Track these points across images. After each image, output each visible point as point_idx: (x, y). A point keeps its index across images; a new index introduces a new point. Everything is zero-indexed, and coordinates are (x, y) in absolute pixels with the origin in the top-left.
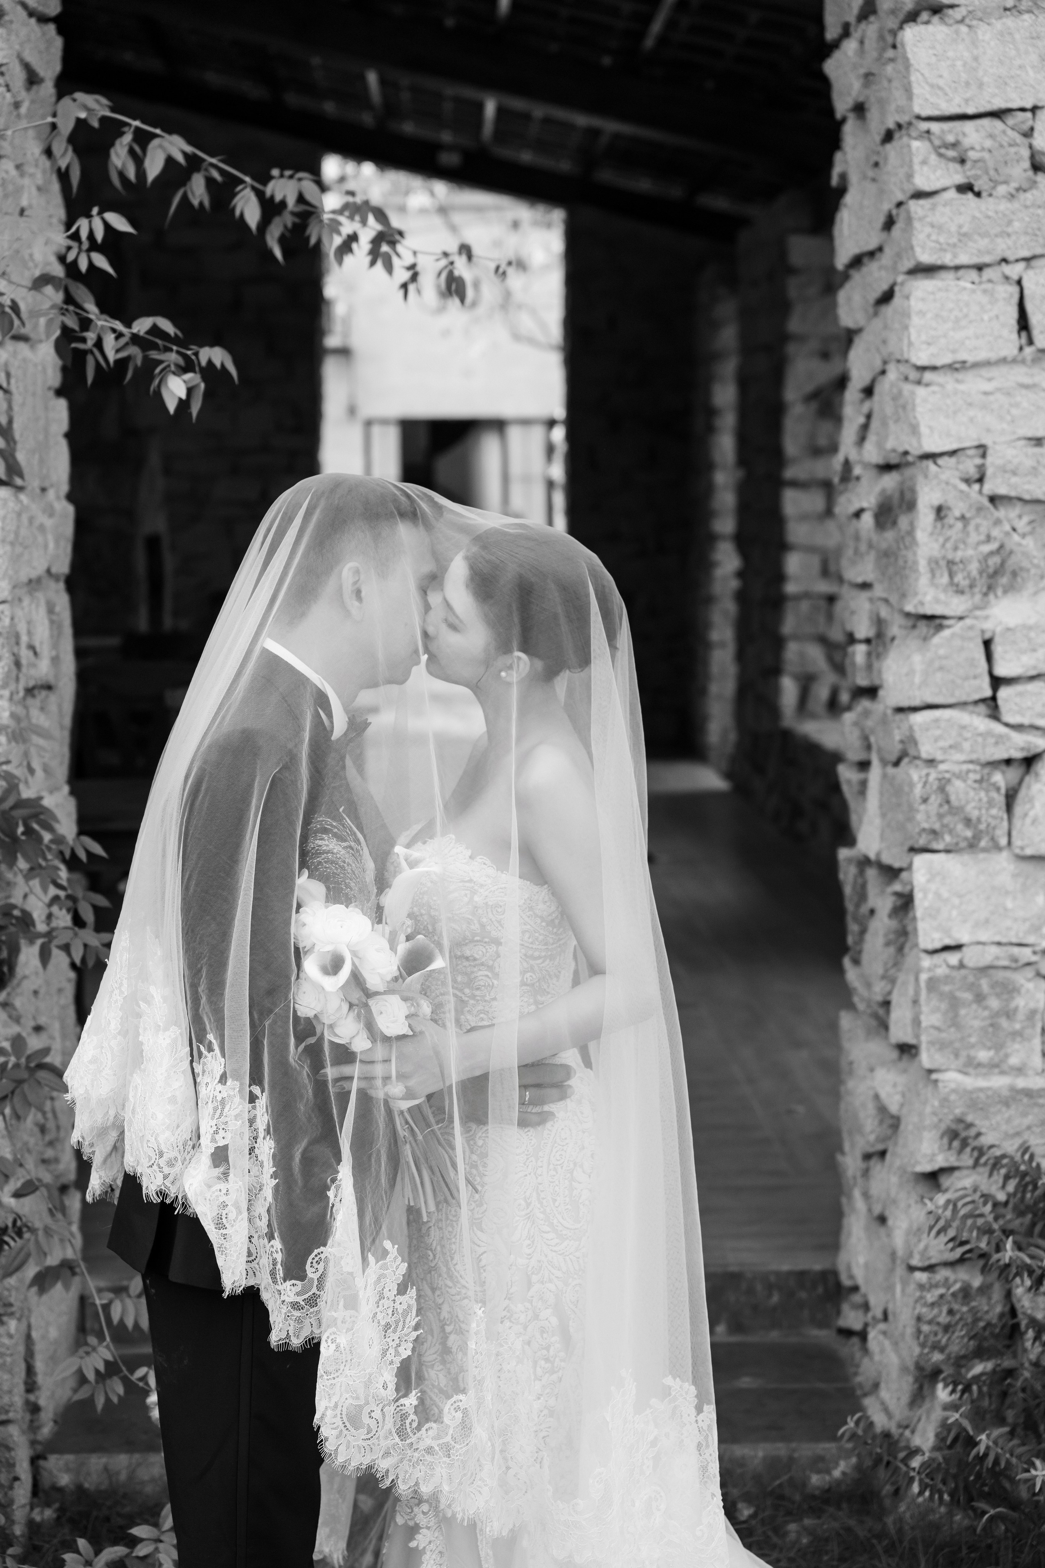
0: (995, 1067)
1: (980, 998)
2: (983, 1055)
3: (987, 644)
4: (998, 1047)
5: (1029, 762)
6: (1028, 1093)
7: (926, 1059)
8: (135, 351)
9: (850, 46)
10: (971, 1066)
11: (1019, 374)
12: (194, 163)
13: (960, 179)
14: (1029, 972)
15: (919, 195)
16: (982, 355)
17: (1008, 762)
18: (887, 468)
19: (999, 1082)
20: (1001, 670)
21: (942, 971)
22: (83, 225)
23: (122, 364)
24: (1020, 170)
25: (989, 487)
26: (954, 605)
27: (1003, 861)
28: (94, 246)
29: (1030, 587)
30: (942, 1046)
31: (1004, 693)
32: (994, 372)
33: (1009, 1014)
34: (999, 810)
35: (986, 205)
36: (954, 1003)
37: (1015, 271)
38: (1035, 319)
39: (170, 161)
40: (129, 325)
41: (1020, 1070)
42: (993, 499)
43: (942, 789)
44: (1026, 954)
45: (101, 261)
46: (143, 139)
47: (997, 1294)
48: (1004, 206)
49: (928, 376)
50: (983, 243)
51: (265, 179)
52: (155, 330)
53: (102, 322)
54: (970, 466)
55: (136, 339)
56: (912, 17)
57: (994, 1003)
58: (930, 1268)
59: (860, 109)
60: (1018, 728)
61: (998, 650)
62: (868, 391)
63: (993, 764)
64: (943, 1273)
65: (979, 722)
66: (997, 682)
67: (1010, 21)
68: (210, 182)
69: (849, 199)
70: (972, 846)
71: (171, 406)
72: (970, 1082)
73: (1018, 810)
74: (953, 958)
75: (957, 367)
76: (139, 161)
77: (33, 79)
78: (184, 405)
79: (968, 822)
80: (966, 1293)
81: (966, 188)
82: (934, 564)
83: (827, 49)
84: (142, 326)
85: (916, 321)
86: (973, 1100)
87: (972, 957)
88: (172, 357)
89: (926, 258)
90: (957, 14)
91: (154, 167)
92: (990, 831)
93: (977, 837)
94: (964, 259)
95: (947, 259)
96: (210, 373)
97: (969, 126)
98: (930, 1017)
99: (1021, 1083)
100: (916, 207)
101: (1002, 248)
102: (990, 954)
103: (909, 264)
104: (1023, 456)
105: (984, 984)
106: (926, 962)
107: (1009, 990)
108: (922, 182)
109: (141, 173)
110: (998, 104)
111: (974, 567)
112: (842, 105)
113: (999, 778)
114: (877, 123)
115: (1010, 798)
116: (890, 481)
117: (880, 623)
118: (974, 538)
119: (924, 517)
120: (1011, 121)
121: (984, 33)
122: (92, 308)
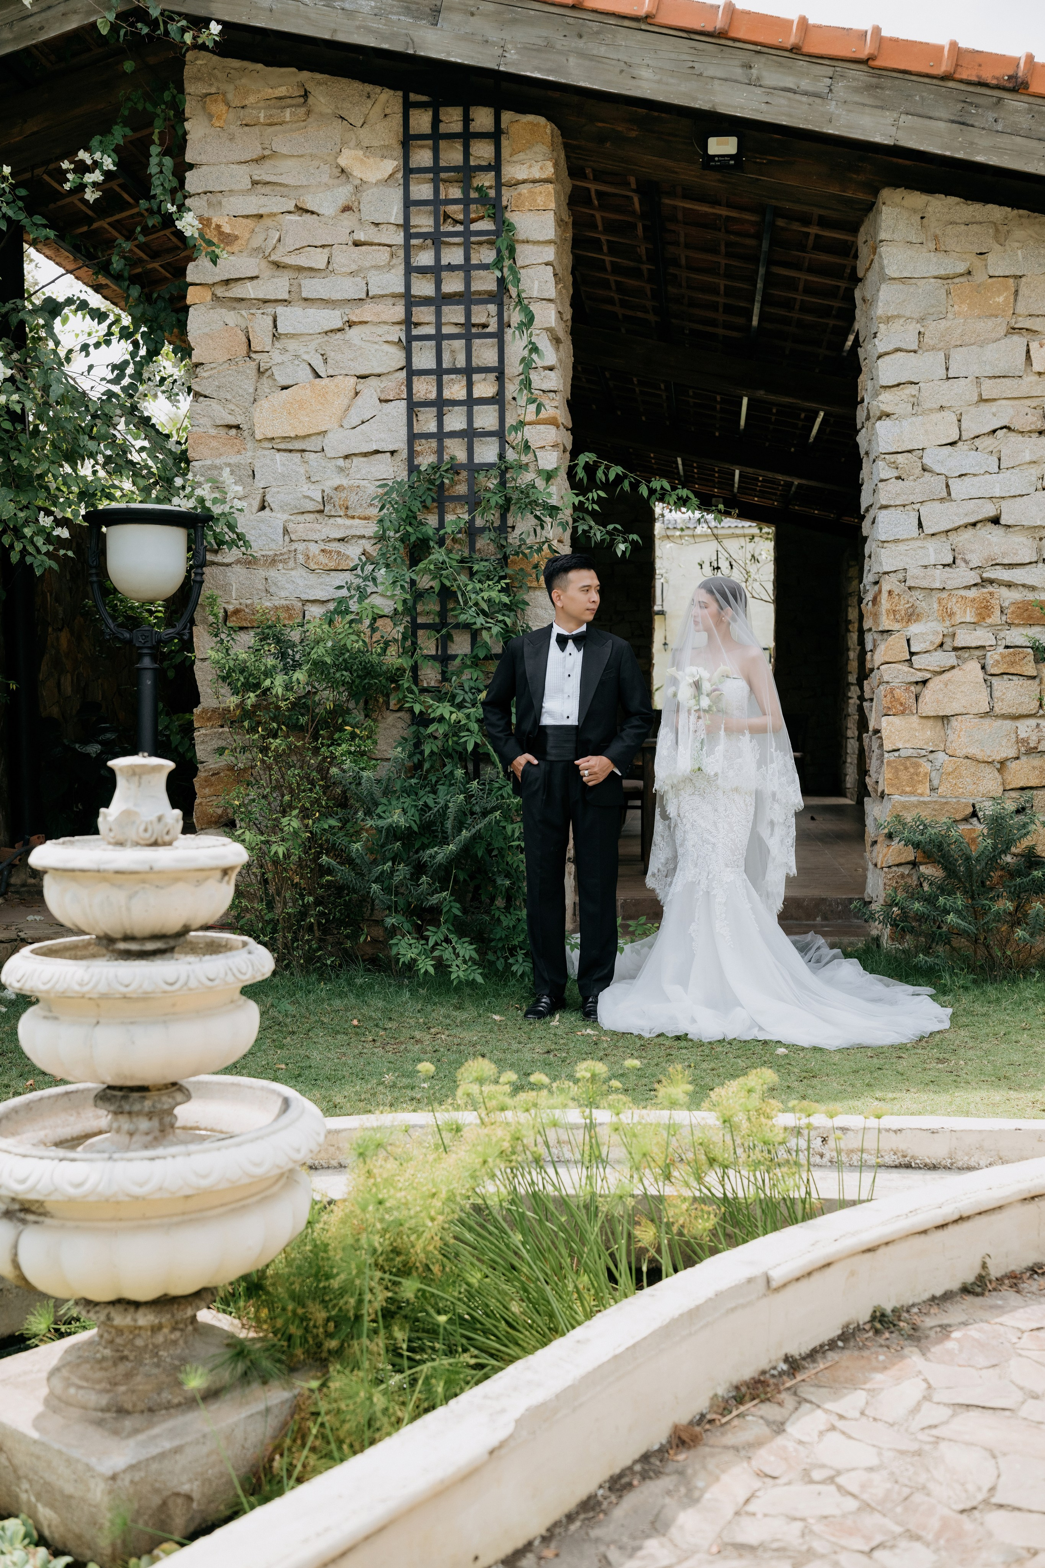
0: (912, 793)
1: (906, 768)
2: (908, 789)
3: (908, 641)
4: (913, 786)
5: (924, 682)
6: (924, 803)
7: (886, 792)
8: (607, 536)
9: (864, 430)
10: (903, 793)
11: (919, 543)
12: (625, 476)
13: (896, 475)
14: (925, 759)
15: (882, 481)
16: (905, 537)
17: (917, 683)
18: (876, 583)
19: (913, 799)
20: (913, 650)
21: (892, 758)
22: (590, 495)
23: (603, 541)
24: (918, 471)
25: (907, 584)
26: (896, 626)
27: (915, 719)
28: (593, 502)
29: (924, 620)
30: (892, 786)
31: (914, 658)
32: (910, 543)
33: (917, 775)
34: (913, 700)
35: (906, 483)
36: (897, 770)
37: (917, 506)
38: (923, 524)
39: (617, 474)
40: (605, 527)
41: (921, 795)
42: (910, 588)
43: (891, 692)
44: (923, 752)
45: (596, 507)
46: (608, 468)
47: (915, 877)
48: (912, 483)
49: (886, 545)
50: (905, 497)
51: (650, 482)
52: (615, 529)
53: (596, 527)
54: (900, 576)
55: (608, 532)
56: (880, 418)
57: (912, 770)
58: (889, 867)
59: (867, 453)
60: (920, 670)
61: (912, 642)
62: (870, 557)
63: (911, 683)
64: (895, 869)
65: (905, 668)
66: (912, 654)
67: (914, 419)
68: (630, 483)
69: (864, 487)
70: (903, 713)
71: (619, 554)
72: (903, 799)
73: (920, 700)
74: (896, 754)
75: (896, 541)
76: (606, 475)
77: (564, 451)
78: (624, 553)
79: (901, 704)
80: (902, 876)
81: (899, 478)
82: (888, 612)
83: (858, 432)
84: (610, 527)
85: (881, 525)
86: (905, 807)
87: (903, 753)
88: (620, 538)
89: (884, 503)
90: (895, 417)
91: (612, 477)
92: (910, 707)
93: (905, 710)
94: (898, 503)
95: (892, 503)
96: (633, 543)
97: (899, 456)
98: (888, 775)
99: (922, 799)
100: (880, 484)
101: (912, 498)
102: (910, 752)
103: (878, 506)
104: (920, 572)
105: (908, 763)
106: (886, 755)
107: (917, 766)
108: (883, 476)
109: (607, 479)
110: (909, 448)
111: (903, 612)
112: (862, 452)
113: (912, 688)
114: (872, 457)
115: (917, 698)
116: (876, 588)
117: (874, 640)
118: (903, 602)
119: (884, 595)
120: (915, 453)
121: (905, 423)
122: (593, 523)
